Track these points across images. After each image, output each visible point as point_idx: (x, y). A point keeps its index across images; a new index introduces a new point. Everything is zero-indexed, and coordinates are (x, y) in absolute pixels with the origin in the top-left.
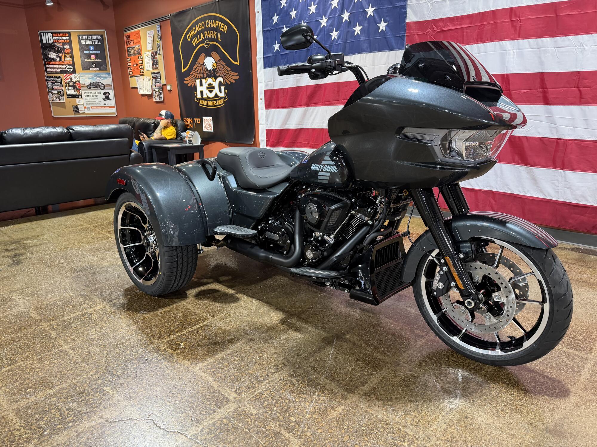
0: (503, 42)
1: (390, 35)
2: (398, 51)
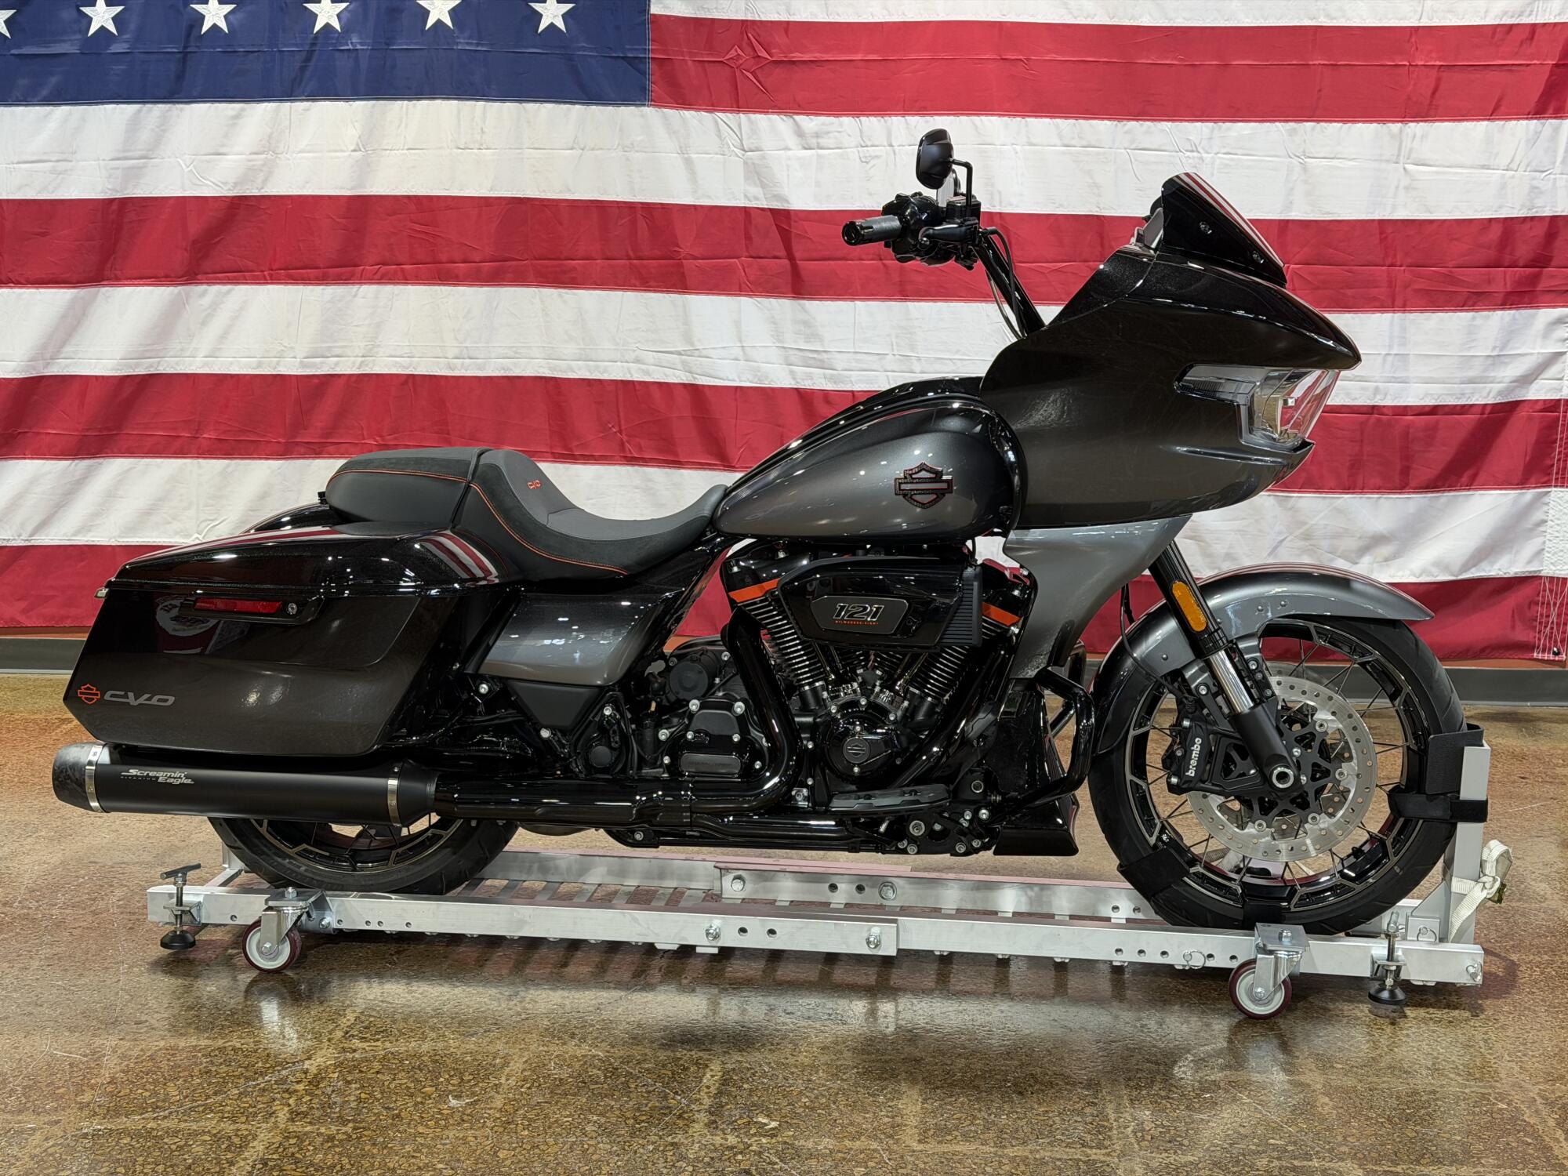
1: (584, 49)
2: (623, 108)
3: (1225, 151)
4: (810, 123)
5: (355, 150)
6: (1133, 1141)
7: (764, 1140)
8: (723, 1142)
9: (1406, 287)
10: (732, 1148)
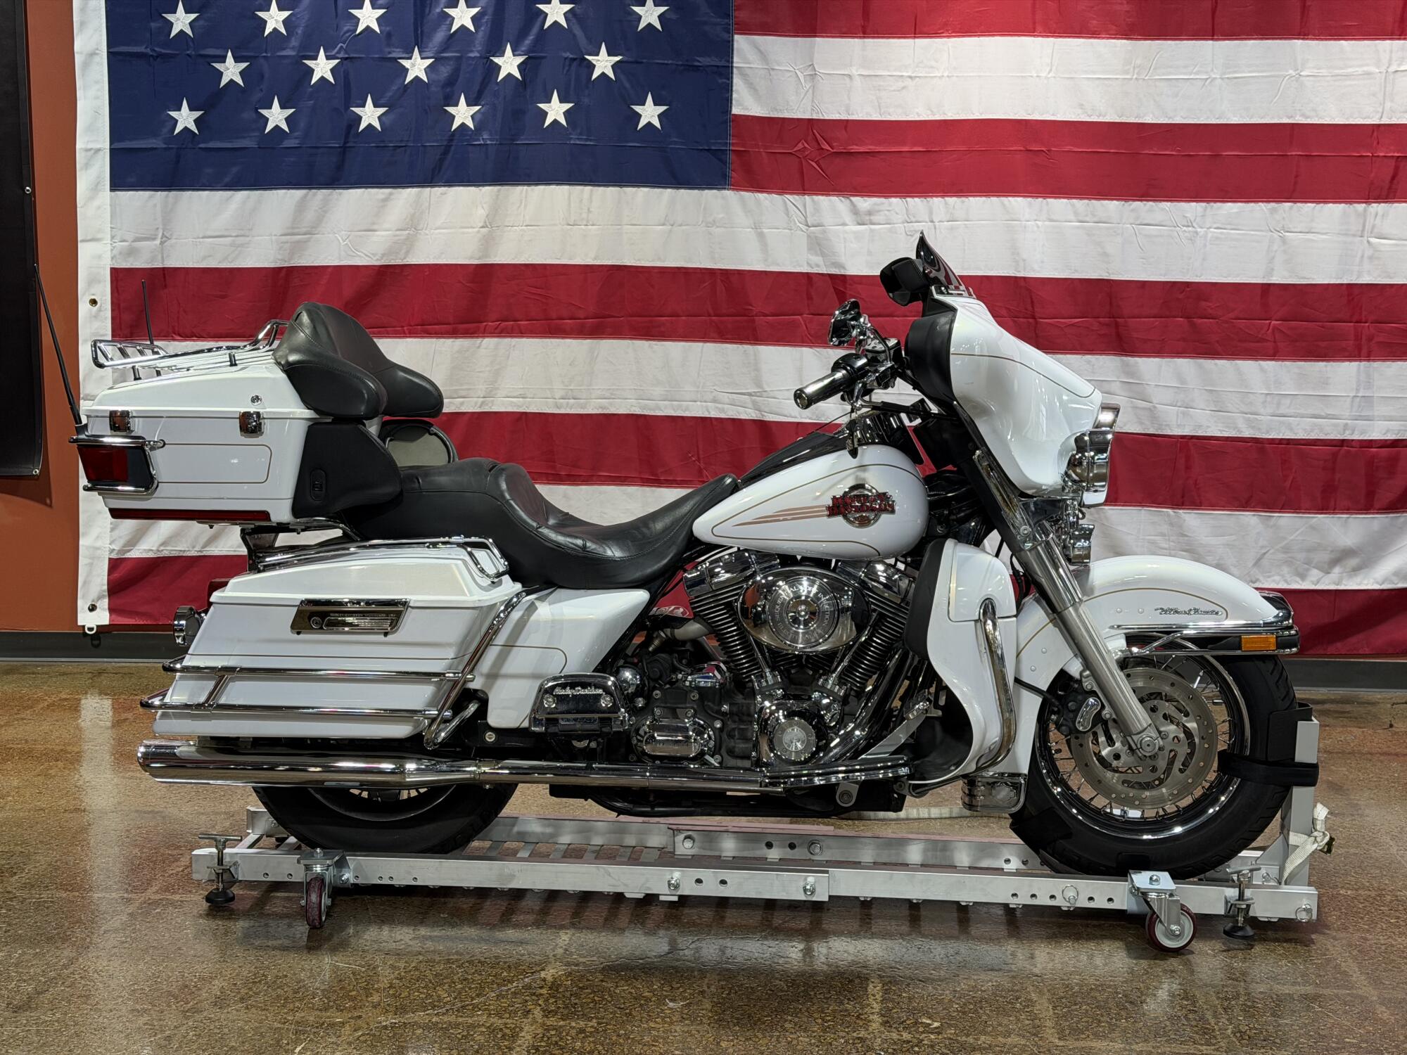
0: (1010, 198)
1: (676, 143)
2: (706, 191)
3: (1215, 226)
4: (863, 203)
5: (482, 227)
6: (1234, 1039)
7: (932, 1037)
8: (898, 1037)
9: (1371, 340)
10: (908, 1042)
